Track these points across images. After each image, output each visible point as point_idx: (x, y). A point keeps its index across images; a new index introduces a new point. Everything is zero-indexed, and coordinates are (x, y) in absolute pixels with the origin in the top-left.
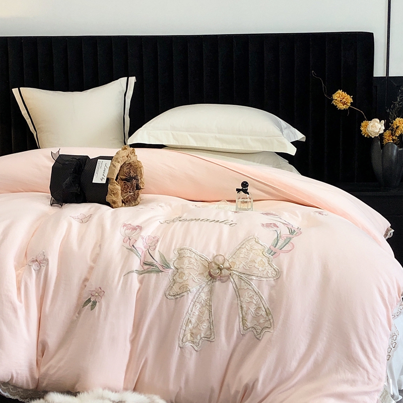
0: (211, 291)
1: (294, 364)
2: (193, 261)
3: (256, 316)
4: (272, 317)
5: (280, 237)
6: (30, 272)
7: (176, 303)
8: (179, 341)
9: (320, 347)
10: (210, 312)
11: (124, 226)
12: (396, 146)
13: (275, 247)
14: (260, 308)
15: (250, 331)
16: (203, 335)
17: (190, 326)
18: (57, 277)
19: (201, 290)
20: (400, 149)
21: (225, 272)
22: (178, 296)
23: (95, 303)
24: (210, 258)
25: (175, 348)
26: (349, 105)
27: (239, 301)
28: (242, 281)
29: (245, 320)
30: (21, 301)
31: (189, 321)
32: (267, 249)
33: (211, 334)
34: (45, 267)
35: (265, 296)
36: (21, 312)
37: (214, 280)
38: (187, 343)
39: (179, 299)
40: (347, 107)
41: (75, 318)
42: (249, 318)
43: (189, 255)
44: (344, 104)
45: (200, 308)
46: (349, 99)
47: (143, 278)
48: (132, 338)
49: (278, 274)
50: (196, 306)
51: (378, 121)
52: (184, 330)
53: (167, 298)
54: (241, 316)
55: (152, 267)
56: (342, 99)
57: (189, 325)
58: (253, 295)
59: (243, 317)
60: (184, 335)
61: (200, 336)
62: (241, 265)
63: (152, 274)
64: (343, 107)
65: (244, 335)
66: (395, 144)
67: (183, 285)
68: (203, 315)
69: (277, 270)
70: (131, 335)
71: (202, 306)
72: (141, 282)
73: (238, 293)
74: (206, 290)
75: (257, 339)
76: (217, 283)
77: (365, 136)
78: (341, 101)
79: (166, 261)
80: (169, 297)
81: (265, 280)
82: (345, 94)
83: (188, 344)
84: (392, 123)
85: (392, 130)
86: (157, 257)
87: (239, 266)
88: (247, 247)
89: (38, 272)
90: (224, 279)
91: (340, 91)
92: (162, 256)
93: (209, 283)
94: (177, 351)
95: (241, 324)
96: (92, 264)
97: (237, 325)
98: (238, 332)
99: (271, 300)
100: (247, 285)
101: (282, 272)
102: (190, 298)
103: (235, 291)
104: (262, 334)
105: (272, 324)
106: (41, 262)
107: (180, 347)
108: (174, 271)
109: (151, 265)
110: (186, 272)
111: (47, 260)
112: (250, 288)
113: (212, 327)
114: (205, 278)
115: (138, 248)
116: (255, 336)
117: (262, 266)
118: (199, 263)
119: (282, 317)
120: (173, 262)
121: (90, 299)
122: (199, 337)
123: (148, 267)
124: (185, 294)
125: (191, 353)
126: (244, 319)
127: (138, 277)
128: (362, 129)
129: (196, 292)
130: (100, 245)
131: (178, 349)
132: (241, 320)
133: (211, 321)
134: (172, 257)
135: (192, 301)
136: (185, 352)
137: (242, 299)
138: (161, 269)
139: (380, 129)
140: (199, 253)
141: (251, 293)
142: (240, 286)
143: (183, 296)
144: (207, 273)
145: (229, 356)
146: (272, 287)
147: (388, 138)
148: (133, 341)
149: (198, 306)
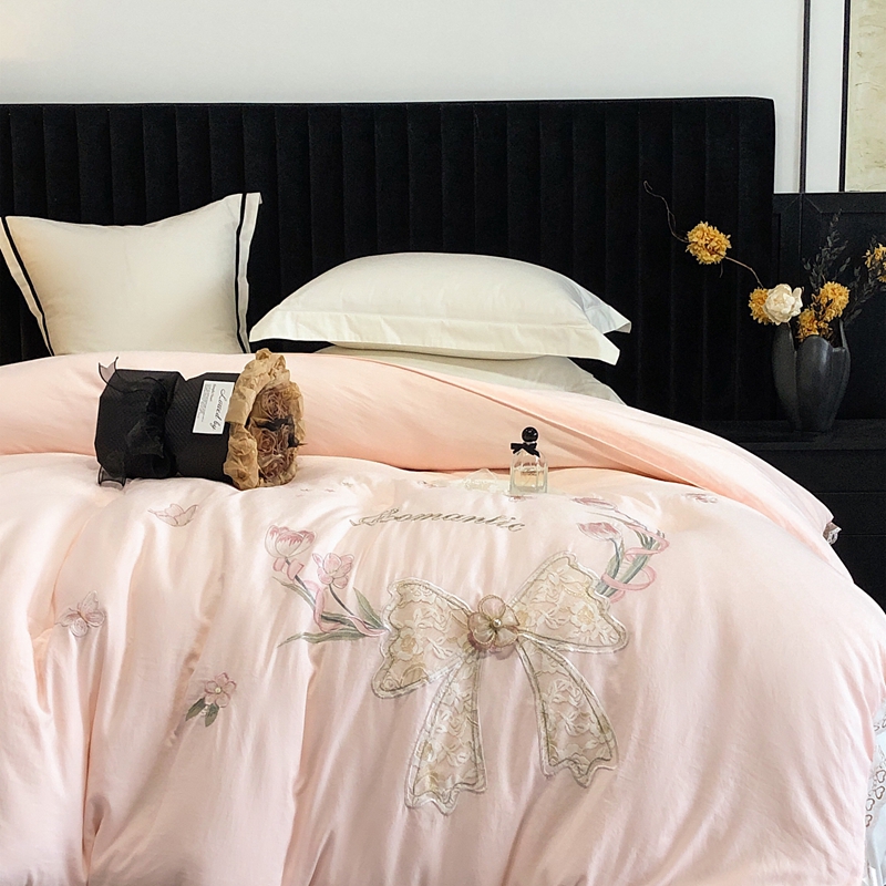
0: (475, 679)
1: (665, 840)
2: (433, 610)
3: (578, 735)
4: (613, 736)
5: (624, 553)
6: (67, 640)
7: (397, 706)
8: (406, 792)
9: (722, 802)
10: (474, 725)
11: (272, 533)
12: (827, 343)
13: (613, 577)
14: (585, 715)
15: (565, 767)
16: (458, 779)
17: (430, 759)
18: (127, 651)
19: (451, 676)
20: (834, 350)
21: (506, 636)
22: (401, 692)
23: (214, 710)
24: (470, 605)
25: (397, 808)
26: (724, 253)
27: (538, 701)
28: (544, 656)
29: (552, 743)
30: (46, 709)
31: (427, 747)
32: (596, 583)
33: (477, 776)
34: (99, 629)
35: (596, 688)
36: (48, 735)
37: (482, 654)
38: (424, 797)
39: (403, 697)
40: (719, 260)
41: (169, 744)
42: (562, 737)
43: (423, 598)
44: (713, 251)
45: (451, 717)
46: (722, 242)
47: (323, 649)
48: (299, 787)
49: (624, 639)
50: (441, 712)
51: (789, 289)
52: (418, 768)
53: (376, 695)
54: (543, 733)
55: (342, 626)
56: (708, 242)
57: (427, 757)
58: (570, 687)
59: (548, 737)
60: (417, 780)
61: (453, 779)
62: (541, 621)
63: (342, 642)
64: (709, 258)
65: (551, 776)
66: (824, 337)
67: (413, 666)
68: (459, 732)
69: (621, 630)
70: (297, 782)
71: (456, 713)
72: (317, 660)
73: (535, 682)
74: (464, 675)
75: (581, 784)
76: (488, 659)
77: (760, 321)
78: (706, 245)
79: (372, 610)
80: (381, 693)
81: (594, 651)
82: (713, 231)
83: (427, 800)
84: (817, 294)
85: (817, 308)
86: (351, 602)
87: (536, 622)
88: (551, 576)
89: (84, 639)
90: (505, 652)
91: (703, 225)
92: (361, 600)
93: (469, 661)
94: (401, 816)
95: (544, 752)
96: (205, 620)
97: (535, 754)
98: (537, 770)
99: (610, 696)
100: (554, 664)
101: (632, 634)
102: (428, 696)
103: (530, 679)
104: (592, 773)
105: (614, 751)
106: (90, 618)
107: (409, 807)
108: (390, 635)
109: (337, 620)
110: (418, 637)
111: (103, 614)
112: (563, 670)
113: (479, 761)
114: (460, 650)
115: (309, 582)
116: (575, 777)
117: (587, 620)
118: (447, 616)
119: (635, 735)
120: (387, 613)
121: (202, 700)
122: (449, 784)
123: (331, 625)
124: (418, 686)
125: (433, 821)
126: (550, 742)
127: (310, 648)
128: (752, 305)
129: (440, 681)
130: (221, 576)
131: (404, 810)
132: (543, 743)
133: (477, 747)
134: (386, 601)
135: (433, 701)
136: (420, 815)
137: (544, 695)
138: (361, 629)
139: (793, 306)
140: (445, 593)
141: (565, 681)
142: (540, 666)
143: (413, 690)
144: (465, 638)
145: (517, 826)
146: (612, 668)
147: (810, 328)
148: (301, 794)
149: (448, 712)
